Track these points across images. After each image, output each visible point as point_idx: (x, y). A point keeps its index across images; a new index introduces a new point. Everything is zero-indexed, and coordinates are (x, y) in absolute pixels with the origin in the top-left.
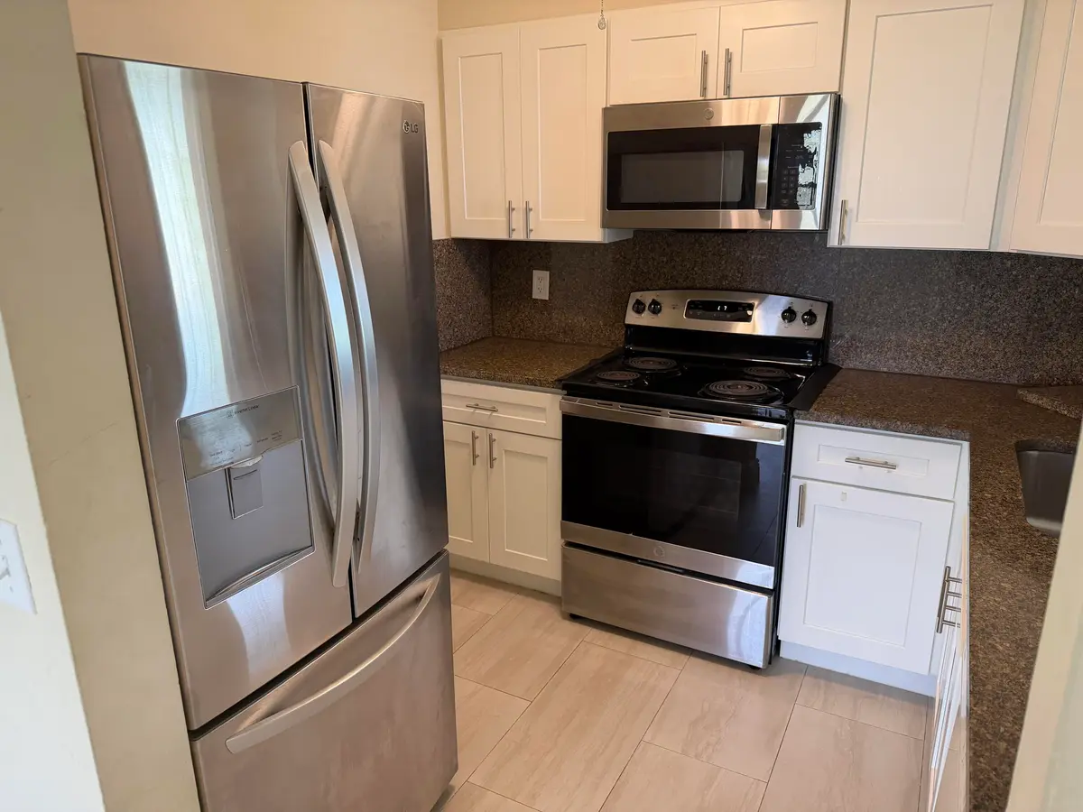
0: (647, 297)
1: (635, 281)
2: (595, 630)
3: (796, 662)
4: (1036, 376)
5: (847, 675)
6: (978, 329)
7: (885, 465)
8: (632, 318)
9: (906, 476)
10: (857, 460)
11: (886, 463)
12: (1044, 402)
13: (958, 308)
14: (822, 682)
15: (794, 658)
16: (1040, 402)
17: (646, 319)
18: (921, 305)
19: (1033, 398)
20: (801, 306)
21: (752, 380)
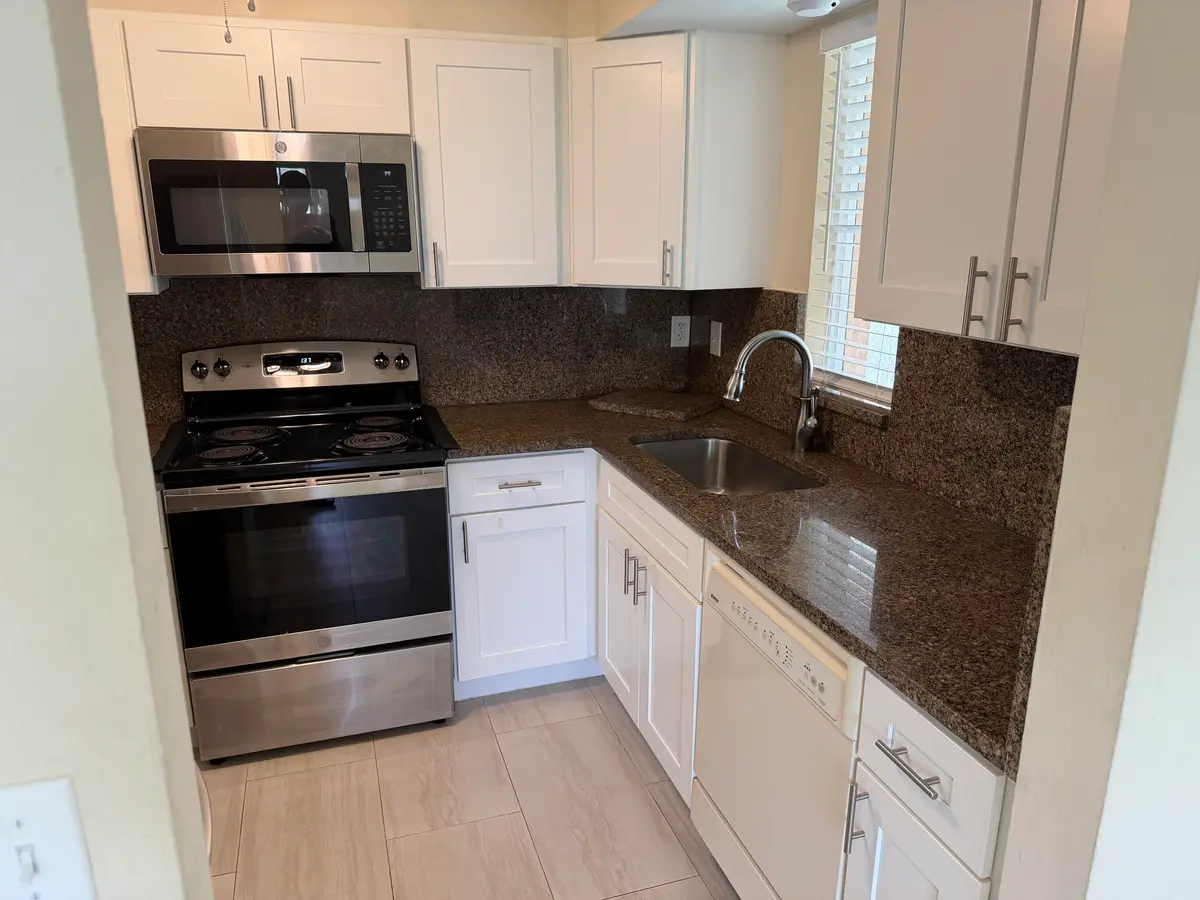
0: (209, 358)
1: (181, 340)
2: (251, 765)
3: (471, 699)
4: (589, 388)
5: (518, 691)
6: (542, 355)
7: (530, 484)
8: (191, 384)
9: (549, 489)
10: (506, 486)
11: (530, 482)
12: (613, 407)
13: (524, 338)
14: (503, 706)
15: (467, 697)
16: (609, 408)
17: (213, 383)
18: (495, 339)
19: (602, 406)
20: (391, 351)
21: (371, 432)
